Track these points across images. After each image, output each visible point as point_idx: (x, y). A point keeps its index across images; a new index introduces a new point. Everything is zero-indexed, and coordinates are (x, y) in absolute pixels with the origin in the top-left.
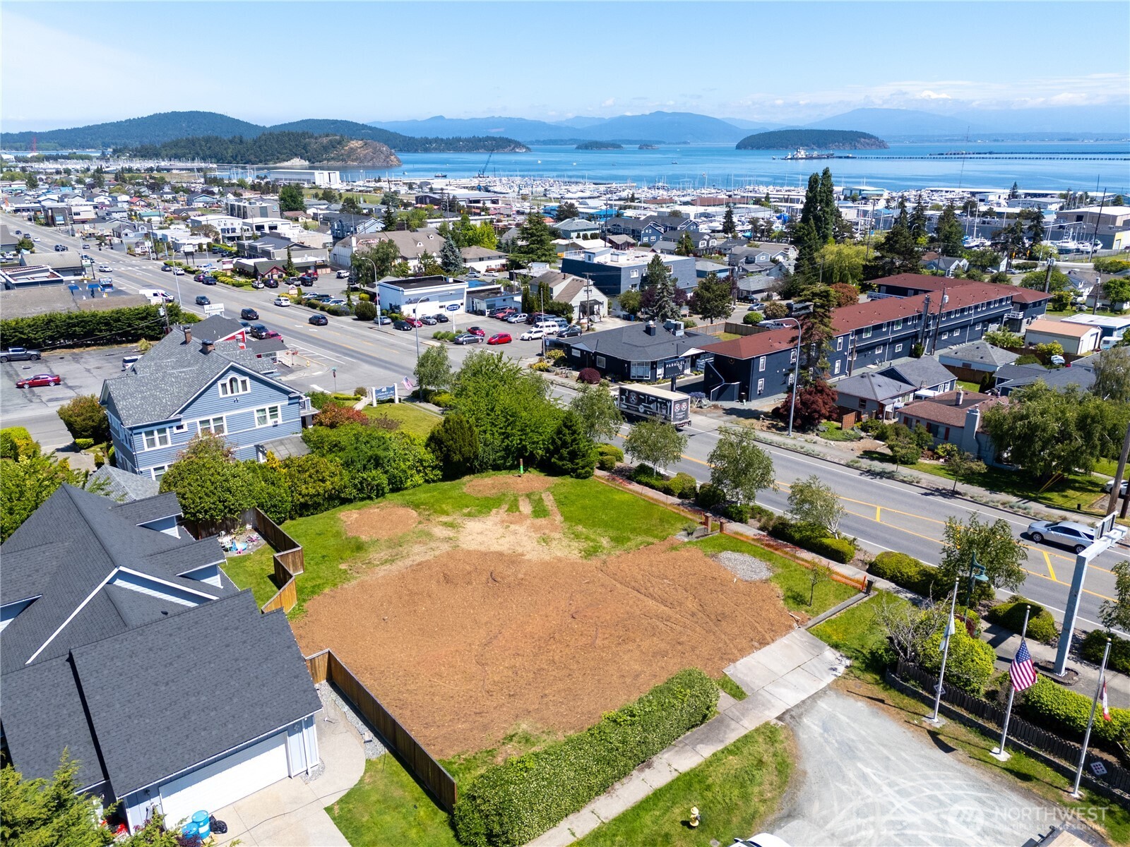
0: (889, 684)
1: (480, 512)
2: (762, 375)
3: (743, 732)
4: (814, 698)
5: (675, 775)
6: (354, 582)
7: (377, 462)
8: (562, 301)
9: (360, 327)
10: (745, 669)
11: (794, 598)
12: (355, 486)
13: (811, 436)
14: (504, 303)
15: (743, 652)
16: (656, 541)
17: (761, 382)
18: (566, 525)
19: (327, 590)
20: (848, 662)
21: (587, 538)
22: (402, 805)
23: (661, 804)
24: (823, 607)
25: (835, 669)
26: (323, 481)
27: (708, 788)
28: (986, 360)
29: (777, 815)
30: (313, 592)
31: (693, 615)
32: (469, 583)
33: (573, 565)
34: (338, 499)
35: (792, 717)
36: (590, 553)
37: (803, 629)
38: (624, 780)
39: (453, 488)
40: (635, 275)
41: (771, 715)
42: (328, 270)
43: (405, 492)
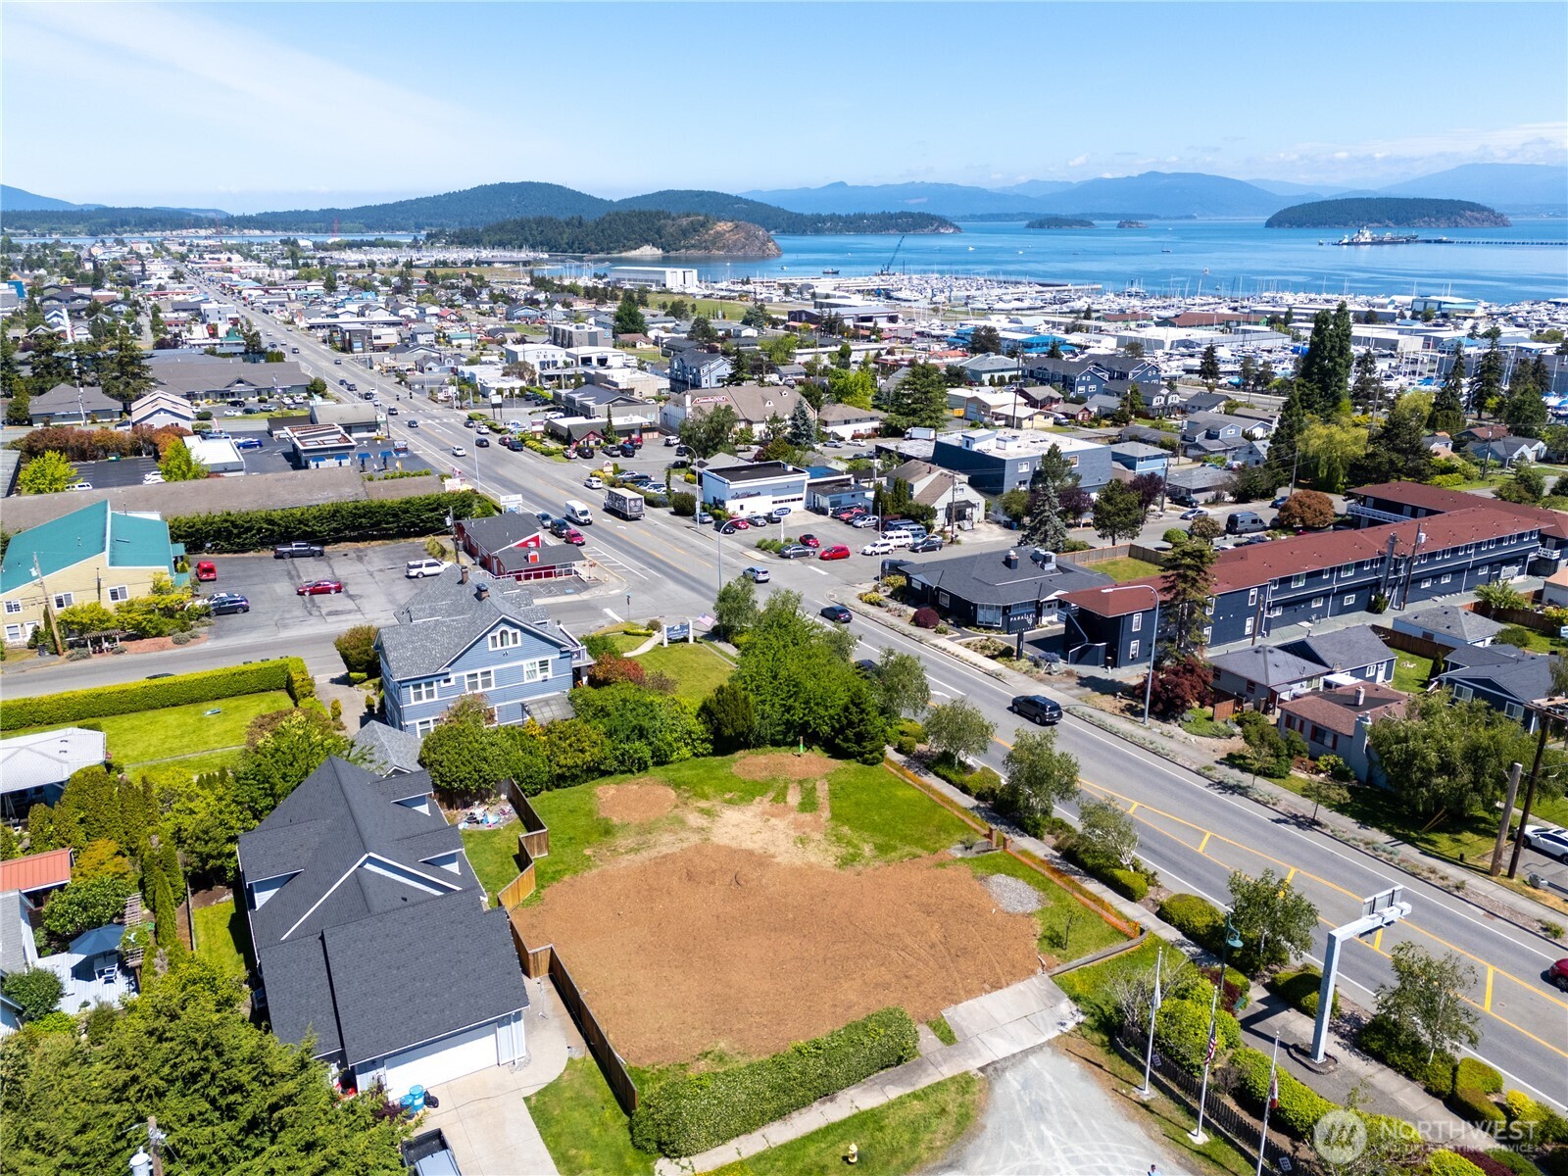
0: (1113, 1048)
1: (742, 799)
2: (1136, 635)
3: (938, 1078)
4: (1026, 1053)
5: (855, 1111)
6: (595, 871)
7: (642, 733)
8: (922, 503)
9: (675, 525)
10: (962, 1014)
11: (1051, 939)
12: (616, 758)
13: (1172, 728)
14: (852, 500)
15: (970, 994)
16: (925, 854)
17: (1134, 645)
18: (832, 824)
19: (566, 878)
20: (1082, 1018)
21: (849, 843)
22: (591, 1105)
23: (829, 1138)
24: (1080, 953)
25: (1063, 1024)
26: (582, 751)
27: (881, 1129)
28: (1453, 632)
29: (939, 1163)
30: (553, 879)
31: (933, 946)
32: (712, 883)
33: (824, 873)
34: (597, 771)
35: (996, 1069)
36: (845, 862)
37: (1046, 976)
38: (803, 1110)
39: (722, 766)
40: (1025, 469)
41: (972, 1065)
42: (656, 434)
43: (670, 766)
